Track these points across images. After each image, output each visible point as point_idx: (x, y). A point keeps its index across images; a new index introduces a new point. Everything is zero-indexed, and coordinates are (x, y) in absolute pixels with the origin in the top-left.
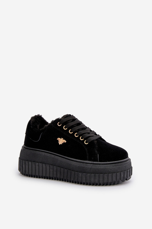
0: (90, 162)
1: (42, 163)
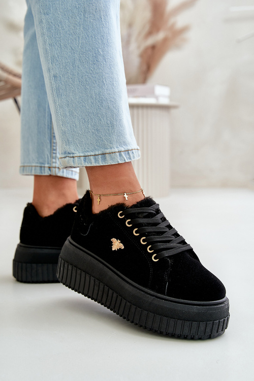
0: (152, 292)
1: (86, 272)
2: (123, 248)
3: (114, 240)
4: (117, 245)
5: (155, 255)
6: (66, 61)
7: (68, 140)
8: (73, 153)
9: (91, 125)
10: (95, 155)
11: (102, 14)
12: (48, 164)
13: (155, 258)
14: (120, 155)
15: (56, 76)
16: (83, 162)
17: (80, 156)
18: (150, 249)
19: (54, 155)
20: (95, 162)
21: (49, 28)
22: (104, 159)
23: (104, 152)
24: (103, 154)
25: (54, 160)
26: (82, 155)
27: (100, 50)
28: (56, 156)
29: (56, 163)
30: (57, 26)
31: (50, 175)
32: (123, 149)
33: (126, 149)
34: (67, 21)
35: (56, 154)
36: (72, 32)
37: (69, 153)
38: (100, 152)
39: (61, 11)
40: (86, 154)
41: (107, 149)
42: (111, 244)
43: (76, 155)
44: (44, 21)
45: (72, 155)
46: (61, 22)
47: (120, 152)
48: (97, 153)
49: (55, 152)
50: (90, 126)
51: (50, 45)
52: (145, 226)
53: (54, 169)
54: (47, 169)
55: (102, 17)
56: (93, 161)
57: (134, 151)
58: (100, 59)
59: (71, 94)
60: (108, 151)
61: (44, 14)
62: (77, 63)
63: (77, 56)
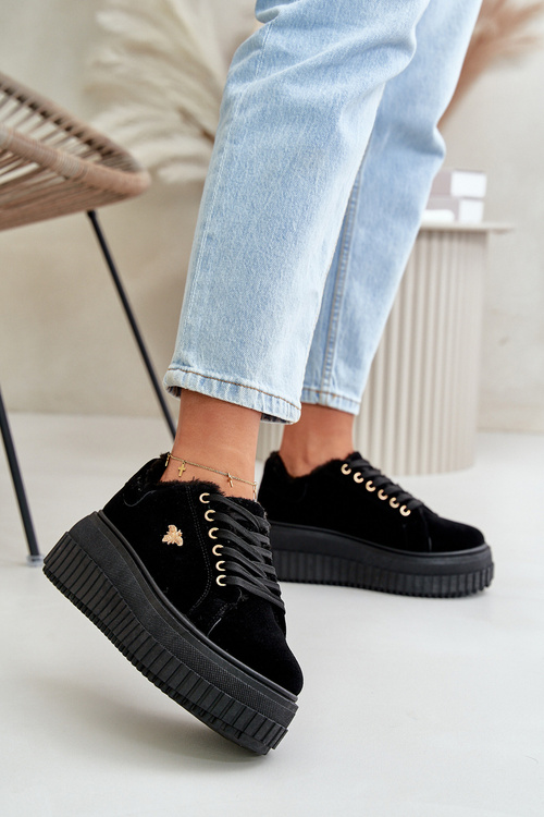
0: (188, 624)
2: (181, 544)
3: (173, 528)
4: (174, 536)
5: (224, 576)
6: (237, 220)
8: (189, 366)
9: (235, 330)
10: (222, 381)
11: (319, 174)
12: (316, 384)
13: (221, 581)
14: (260, 397)
15: (211, 239)
16: (198, 383)
17: (197, 374)
18: (221, 566)
19: (327, 373)
20: (218, 392)
21: (229, 164)
22: (235, 393)
23: (238, 382)
24: (237, 384)
25: (326, 381)
26: (202, 372)
27: (294, 224)
28: (330, 375)
29: (328, 385)
30: (243, 165)
31: (317, 405)
32: (265, 390)
33: (270, 392)
34: (261, 164)
35: (330, 370)
36: (262, 181)
38: (232, 379)
39: (260, 146)
40: (209, 374)
41: (245, 377)
42: (165, 531)
44: (226, 151)
46: (251, 162)
47: (260, 391)
48: (226, 378)
49: (328, 367)
50: (232, 331)
51: (221, 188)
52: (233, 531)
53: (324, 396)
54: (313, 394)
55: (318, 178)
56: (215, 387)
57: (281, 401)
58: (290, 236)
59: (223, 272)
60: (245, 382)
61: (231, 141)
62: (252, 229)
63: (255, 219)
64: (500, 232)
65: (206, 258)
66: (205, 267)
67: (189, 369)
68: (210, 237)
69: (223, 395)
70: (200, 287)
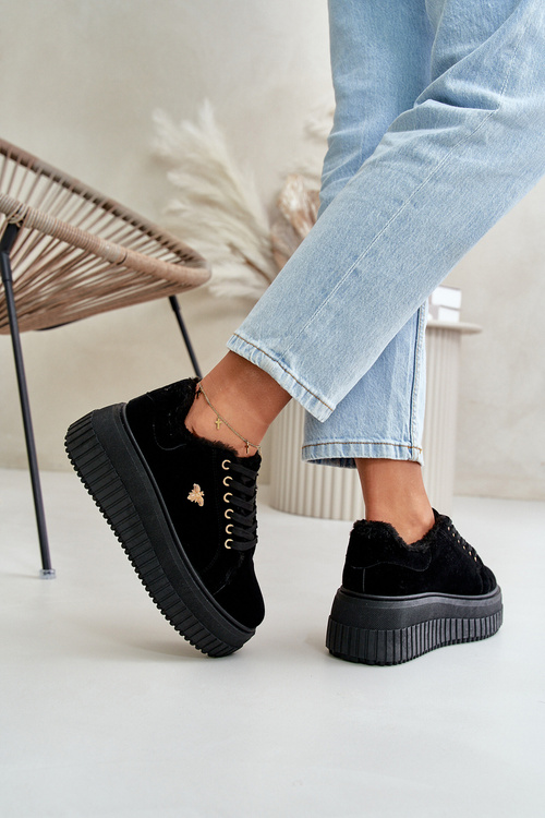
0: (200, 582)
5: (230, 540)
7: (299, 348)
8: (289, 366)
9: (339, 358)
10: (309, 391)
13: (228, 544)
15: (357, 274)
17: (293, 377)
18: (230, 529)
20: (302, 399)
22: (313, 404)
23: (319, 397)
24: (317, 398)
26: (298, 378)
34: (425, 236)
36: (419, 251)
37: (283, 360)
38: (316, 393)
40: (302, 381)
43: (291, 371)
45: (286, 367)
46: (419, 230)
48: (313, 390)
50: (336, 357)
59: (354, 308)
60: (324, 398)
61: (412, 202)
62: (392, 286)
63: (399, 279)
64: (472, 332)
65: (345, 288)
66: (340, 293)
67: (288, 370)
68: (356, 272)
69: (304, 402)
70: (329, 308)
